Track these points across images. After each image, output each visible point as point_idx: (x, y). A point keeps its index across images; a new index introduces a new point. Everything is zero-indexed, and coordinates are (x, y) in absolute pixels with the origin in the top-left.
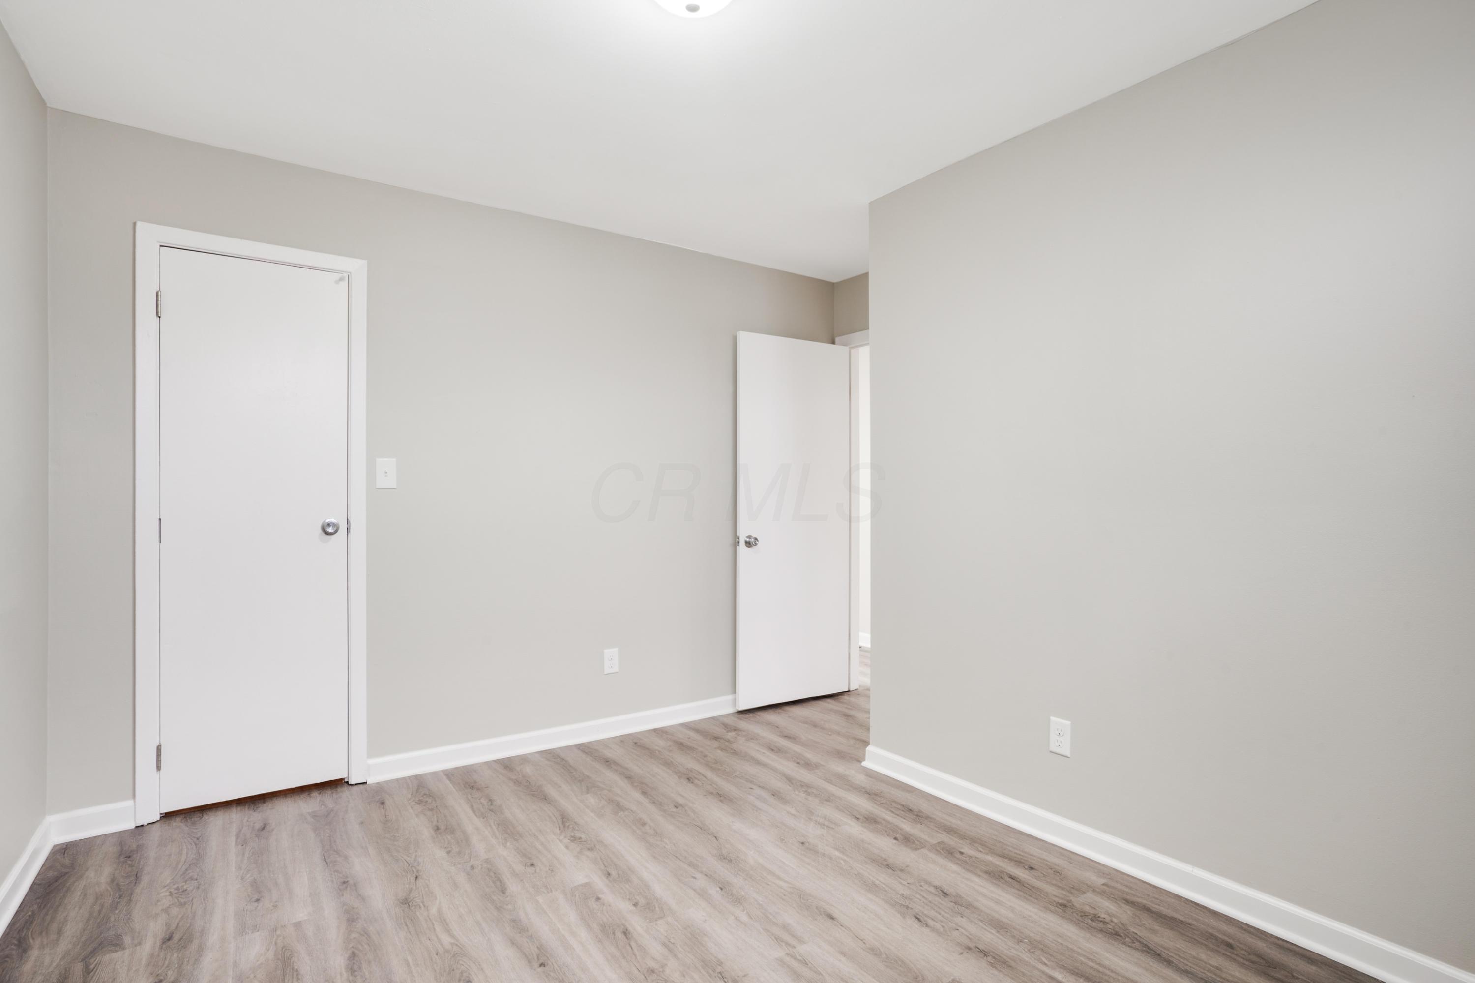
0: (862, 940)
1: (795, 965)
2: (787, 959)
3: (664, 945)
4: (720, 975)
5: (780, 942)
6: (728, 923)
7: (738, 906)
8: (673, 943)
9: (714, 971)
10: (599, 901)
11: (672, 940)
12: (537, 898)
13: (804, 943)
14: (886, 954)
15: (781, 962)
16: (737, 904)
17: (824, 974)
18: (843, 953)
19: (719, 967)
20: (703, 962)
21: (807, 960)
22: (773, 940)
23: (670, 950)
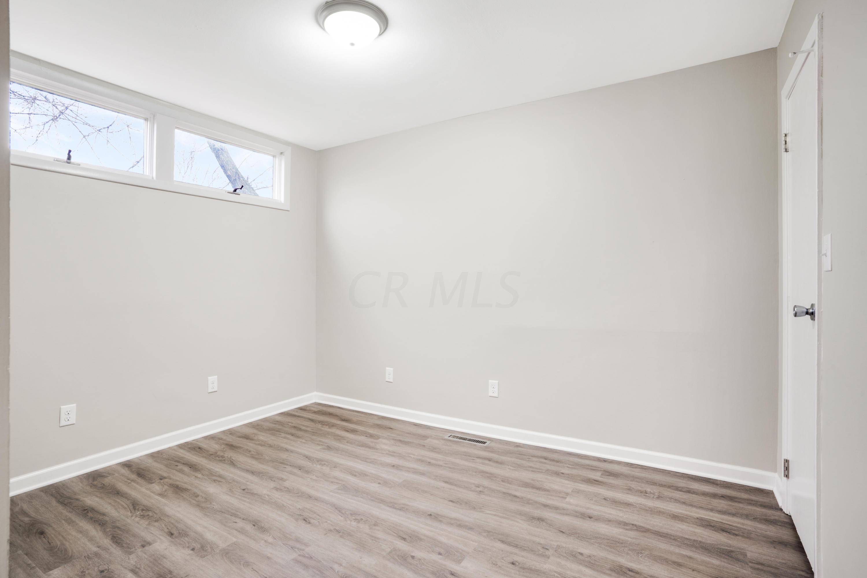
0: (254, 570)
1: (298, 545)
2: (303, 547)
3: (378, 538)
4: (339, 531)
5: (309, 556)
6: (345, 560)
7: (343, 575)
8: (373, 540)
9: (343, 533)
10: (438, 553)
11: (374, 541)
12: (477, 544)
13: (293, 560)
14: (240, 564)
15: (307, 545)
16: (344, 576)
17: (282, 544)
18: (268, 558)
19: (341, 535)
20: (351, 535)
21: (291, 550)
22: (314, 557)
23: (373, 536)
